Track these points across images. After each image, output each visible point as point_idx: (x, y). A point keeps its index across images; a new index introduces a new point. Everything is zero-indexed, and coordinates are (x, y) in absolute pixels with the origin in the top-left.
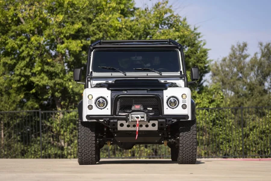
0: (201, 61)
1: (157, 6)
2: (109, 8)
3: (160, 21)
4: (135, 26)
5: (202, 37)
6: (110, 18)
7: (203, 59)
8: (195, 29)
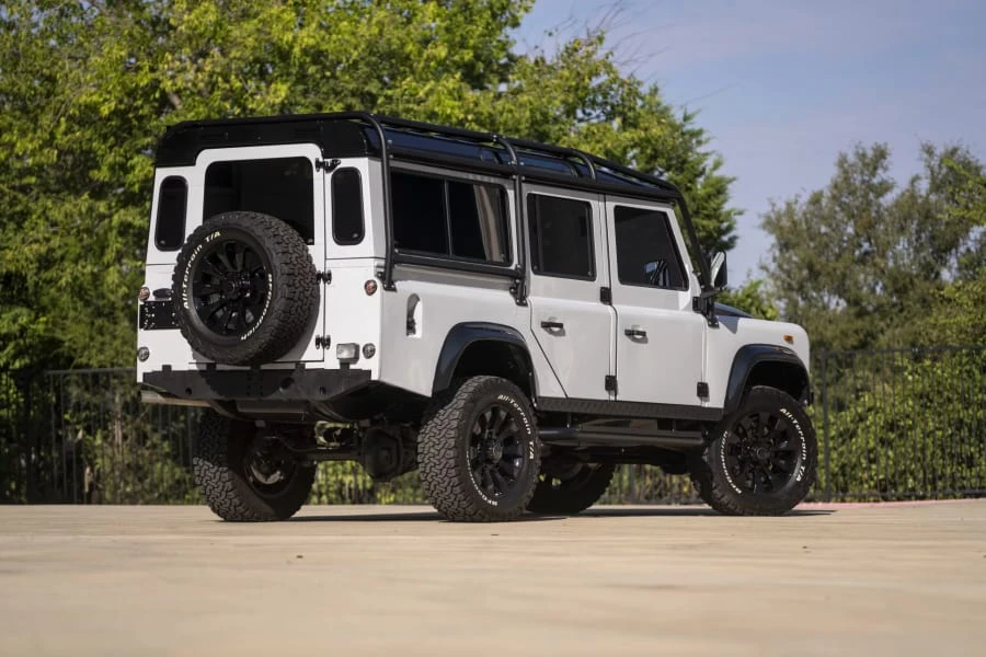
0: (705, 212)
1: (571, 51)
2: (428, 60)
3: (580, 99)
4: (505, 115)
5: (707, 140)
6: (431, 92)
7: (713, 204)
8: (686, 118)
